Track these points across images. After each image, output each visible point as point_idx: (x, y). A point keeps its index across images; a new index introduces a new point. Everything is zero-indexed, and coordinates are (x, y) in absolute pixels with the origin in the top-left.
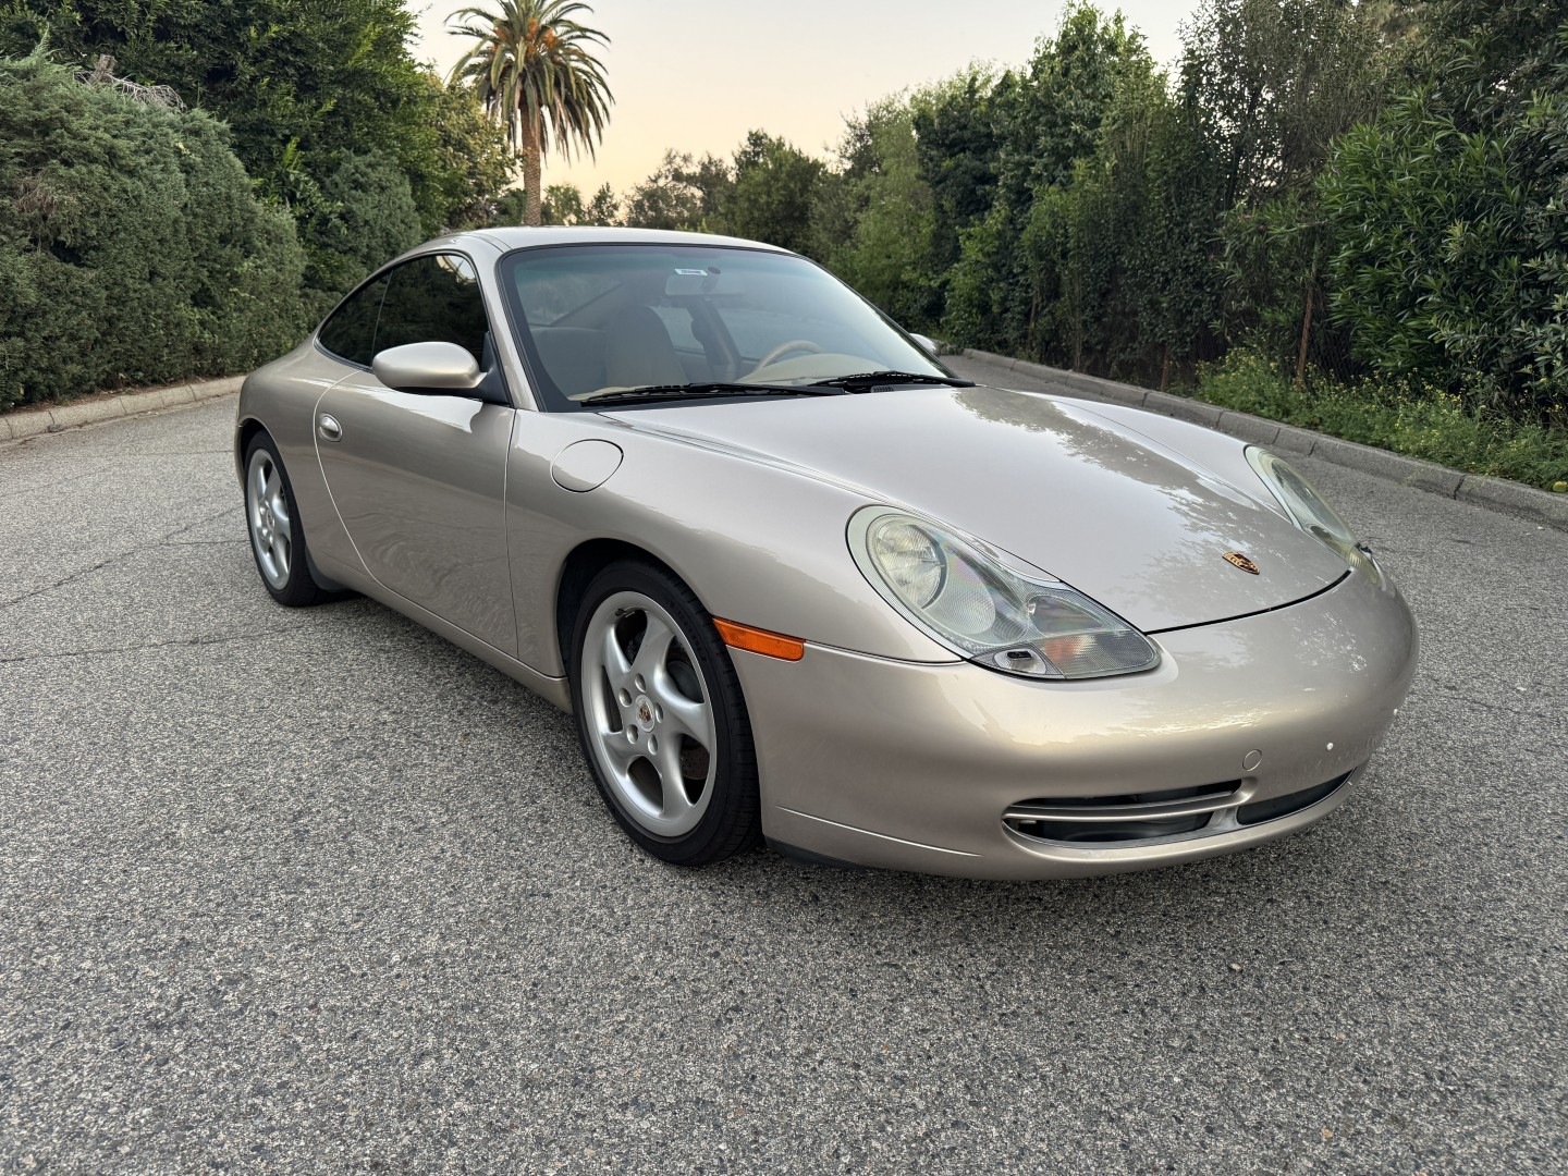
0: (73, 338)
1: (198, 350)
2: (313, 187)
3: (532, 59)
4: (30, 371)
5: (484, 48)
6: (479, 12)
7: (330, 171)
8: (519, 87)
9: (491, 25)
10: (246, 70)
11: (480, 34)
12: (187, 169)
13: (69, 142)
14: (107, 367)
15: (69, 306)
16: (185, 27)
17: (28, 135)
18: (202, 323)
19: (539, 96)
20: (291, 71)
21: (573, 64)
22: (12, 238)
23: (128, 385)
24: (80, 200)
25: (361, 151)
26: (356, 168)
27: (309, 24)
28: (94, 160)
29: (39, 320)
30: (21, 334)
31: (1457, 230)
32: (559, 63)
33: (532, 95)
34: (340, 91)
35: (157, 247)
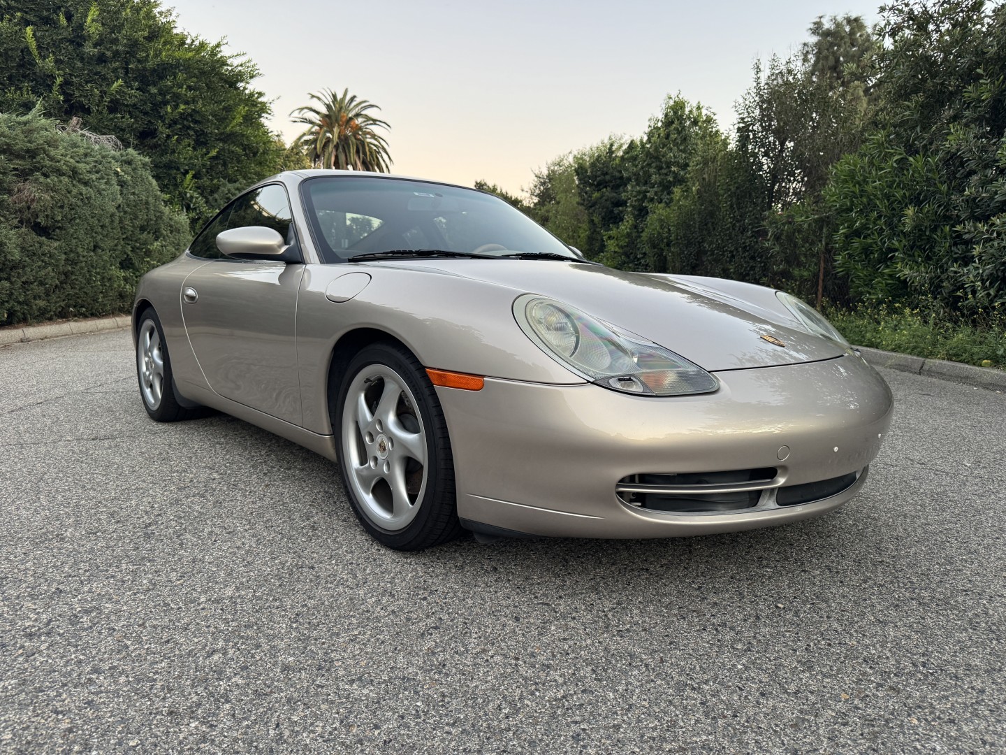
0: (42, 283)
1: (122, 296)
2: (201, 201)
3: (342, 137)
4: (12, 303)
5: (313, 130)
6: (311, 109)
7: (212, 192)
8: (334, 153)
9: (318, 117)
10: (163, 131)
11: (311, 122)
12: (122, 184)
13: (47, 163)
14: (63, 304)
15: (40, 263)
16: (127, 106)
17: (23, 158)
18: (126, 279)
19: (347, 159)
20: (191, 133)
21: (368, 140)
22: (7, 220)
23: (75, 316)
24: (52, 197)
25: (231, 181)
26: (229, 190)
27: (204, 105)
28: (64, 174)
29: (20, 271)
30: (8, 279)
31: (910, 211)
32: (359, 140)
33: (342, 158)
34: (221, 145)
35: (100, 230)
